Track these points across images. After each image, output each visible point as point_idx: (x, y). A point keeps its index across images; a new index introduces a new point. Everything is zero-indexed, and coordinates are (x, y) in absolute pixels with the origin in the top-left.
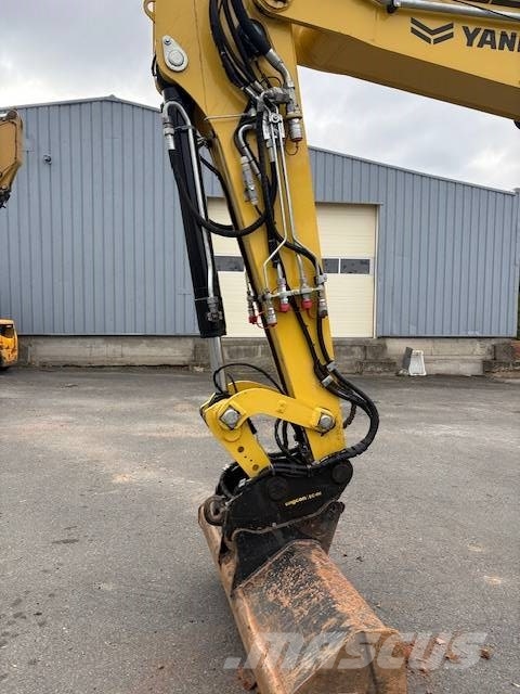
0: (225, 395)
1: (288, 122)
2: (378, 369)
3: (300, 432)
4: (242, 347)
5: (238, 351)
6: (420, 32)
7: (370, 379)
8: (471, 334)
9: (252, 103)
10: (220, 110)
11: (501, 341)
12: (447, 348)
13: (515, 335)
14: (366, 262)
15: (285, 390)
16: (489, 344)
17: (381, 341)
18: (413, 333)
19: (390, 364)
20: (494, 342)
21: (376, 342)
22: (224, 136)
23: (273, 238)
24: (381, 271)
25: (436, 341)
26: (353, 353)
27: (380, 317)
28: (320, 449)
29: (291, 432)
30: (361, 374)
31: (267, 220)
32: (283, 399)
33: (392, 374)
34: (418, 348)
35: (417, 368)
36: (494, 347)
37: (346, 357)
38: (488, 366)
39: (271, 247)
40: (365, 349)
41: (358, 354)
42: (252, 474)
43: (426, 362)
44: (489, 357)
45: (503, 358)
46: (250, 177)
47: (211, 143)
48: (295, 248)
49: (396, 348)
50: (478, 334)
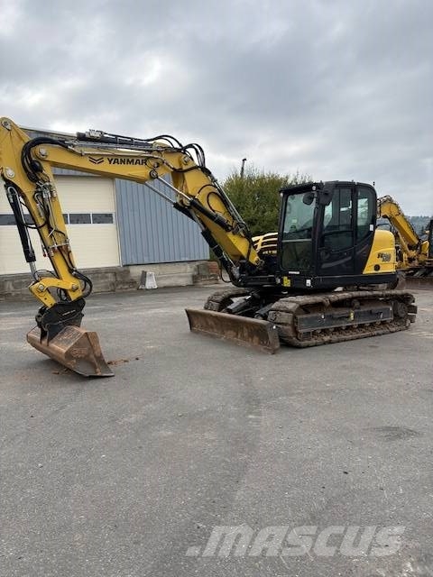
0: (38, 281)
1: (51, 192)
2: (126, 287)
3: (65, 291)
4: (24, 280)
5: (21, 283)
6: (93, 161)
7: (119, 293)
8: (183, 259)
9: (38, 187)
10: (27, 188)
11: (202, 262)
12: (169, 269)
13: (208, 258)
14: (110, 215)
15: (58, 277)
16: (194, 265)
17: (126, 268)
18: (146, 261)
19: (133, 283)
20: (197, 263)
21: (123, 269)
22: (29, 197)
23: (50, 229)
24: (120, 220)
25: (162, 265)
26: (107, 277)
27: (123, 252)
28: (74, 296)
29: (63, 293)
30: (114, 291)
31: (47, 223)
32: (59, 281)
33: (134, 289)
34: (150, 271)
35: (151, 283)
36: (198, 266)
37: (102, 281)
38: (195, 278)
39: (49, 232)
40: (115, 274)
41: (111, 278)
42: (50, 306)
43: (157, 279)
44: (196, 273)
45: (204, 273)
46: (40, 210)
47: (24, 197)
48: (57, 231)
49: (136, 272)
50: (187, 259)
